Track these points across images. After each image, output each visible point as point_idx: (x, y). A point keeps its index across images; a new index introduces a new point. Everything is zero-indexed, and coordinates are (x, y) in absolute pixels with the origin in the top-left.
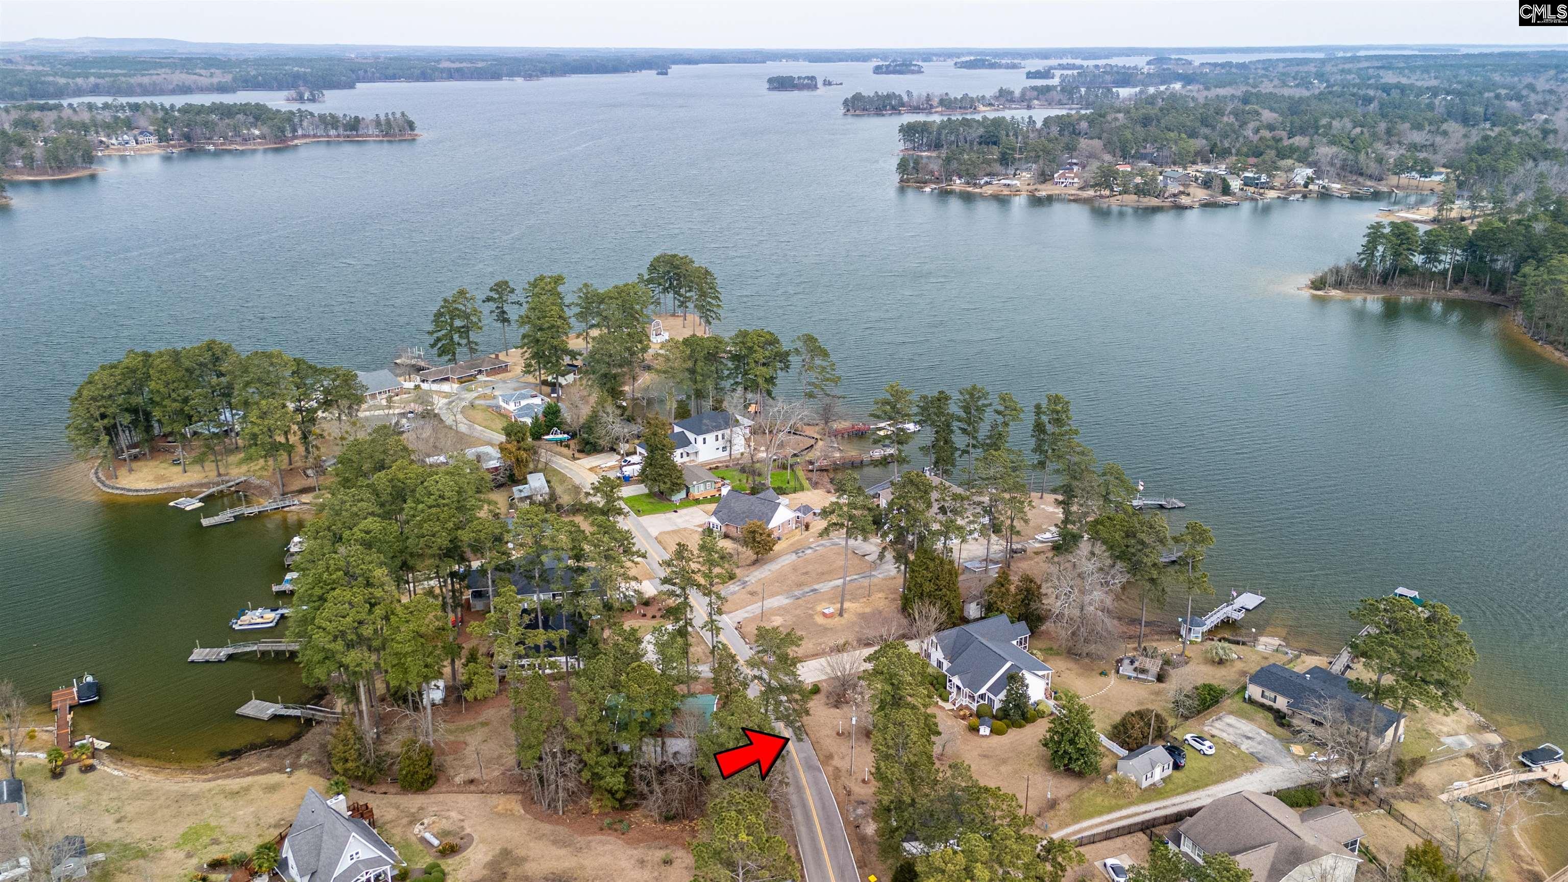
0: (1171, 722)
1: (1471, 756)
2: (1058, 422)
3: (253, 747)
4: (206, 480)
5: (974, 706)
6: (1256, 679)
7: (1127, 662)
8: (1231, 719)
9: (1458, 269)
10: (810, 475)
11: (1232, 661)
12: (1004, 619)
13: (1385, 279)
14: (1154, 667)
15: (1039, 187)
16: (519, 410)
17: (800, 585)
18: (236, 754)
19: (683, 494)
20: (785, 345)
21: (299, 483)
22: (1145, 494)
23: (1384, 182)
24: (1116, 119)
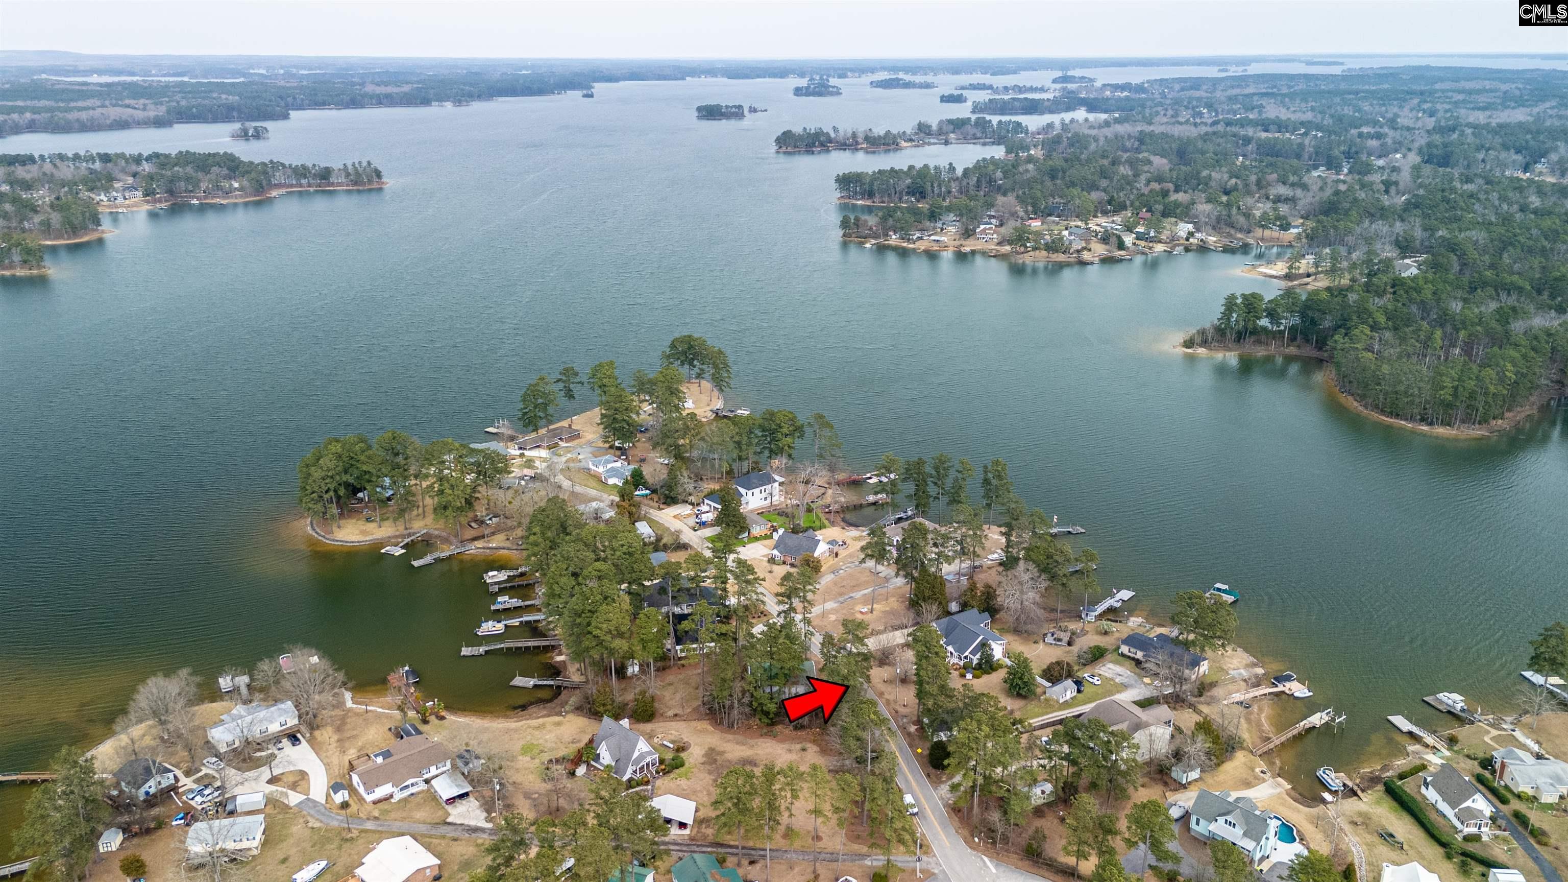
0: (1076, 668)
1: (1245, 681)
2: (999, 477)
3: (531, 704)
4: (397, 533)
5: (962, 663)
6: (1126, 642)
7: (1049, 635)
8: (1110, 665)
9: (1293, 329)
10: (827, 515)
11: (1112, 632)
12: (975, 610)
13: (1240, 337)
14: (1065, 637)
15: (964, 243)
16: (607, 471)
17: (841, 594)
18: (524, 707)
19: (746, 534)
20: (801, 419)
21: (470, 534)
22: (1057, 525)
23: (1252, 234)
24: (1027, 171)
